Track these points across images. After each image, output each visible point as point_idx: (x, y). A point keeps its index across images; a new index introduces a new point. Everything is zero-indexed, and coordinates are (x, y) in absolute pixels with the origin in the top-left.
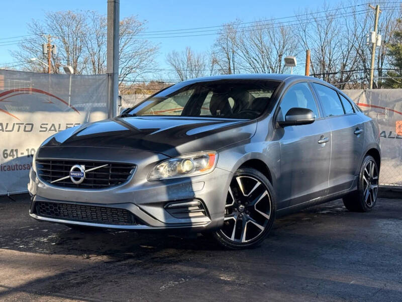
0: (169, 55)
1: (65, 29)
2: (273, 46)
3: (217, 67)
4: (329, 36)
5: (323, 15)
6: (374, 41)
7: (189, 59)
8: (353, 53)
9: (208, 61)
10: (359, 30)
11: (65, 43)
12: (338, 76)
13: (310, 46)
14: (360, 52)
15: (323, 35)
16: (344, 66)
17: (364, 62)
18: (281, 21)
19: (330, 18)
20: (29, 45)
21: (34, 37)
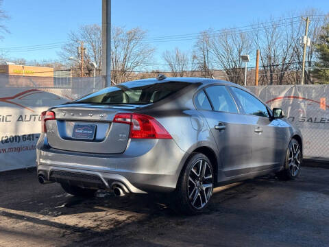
0: (164, 53)
1: (93, 36)
2: (235, 46)
3: (196, 61)
4: (274, 38)
5: (270, 24)
6: (305, 42)
7: (177, 56)
8: (291, 51)
9: (190, 57)
10: (295, 34)
11: (93, 46)
12: (280, 67)
13: (260, 45)
14: (295, 49)
15: (270, 38)
16: (285, 59)
17: (298, 56)
18: (241, 29)
19: (275, 27)
20: (69, 48)
21: (72, 42)
